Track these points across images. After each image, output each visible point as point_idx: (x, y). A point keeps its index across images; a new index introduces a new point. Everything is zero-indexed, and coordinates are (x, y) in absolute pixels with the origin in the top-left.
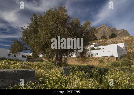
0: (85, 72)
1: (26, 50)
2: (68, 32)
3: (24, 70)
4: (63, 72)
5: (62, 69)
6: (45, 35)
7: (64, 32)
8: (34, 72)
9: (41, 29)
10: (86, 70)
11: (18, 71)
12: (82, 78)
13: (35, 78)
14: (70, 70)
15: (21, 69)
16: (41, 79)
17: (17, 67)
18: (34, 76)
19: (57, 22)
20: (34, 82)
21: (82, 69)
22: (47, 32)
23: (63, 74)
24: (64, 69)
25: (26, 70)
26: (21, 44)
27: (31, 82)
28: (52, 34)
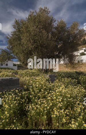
0: (72, 79)
2: (52, 37)
3: (8, 78)
4: (48, 79)
6: (28, 41)
7: (48, 37)
8: (19, 80)
9: (23, 36)
10: (73, 77)
11: (2, 79)
13: (20, 85)
14: (56, 76)
16: (25, 86)
17: (3, 76)
19: (39, 27)
20: (18, 90)
21: (69, 75)
22: (29, 39)
23: (49, 81)
24: (50, 76)
25: (10, 78)
27: (15, 90)
28: (35, 40)
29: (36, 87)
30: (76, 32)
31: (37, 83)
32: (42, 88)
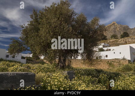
0: (92, 77)
1: (25, 50)
2: (73, 30)
3: (23, 73)
4: (66, 76)
5: (66, 73)
6: (47, 33)
7: (69, 30)
8: (35, 75)
9: (42, 27)
10: (93, 74)
11: (17, 74)
12: (88, 84)
13: (35, 82)
14: (74, 74)
15: (20, 72)
16: (42, 83)
17: (16, 70)
18: (34, 80)
19: (60, 19)
20: (34, 87)
21: (88, 73)
22: (49, 31)
23: (67, 79)
24: (68, 73)
25: (26, 73)
26: (20, 44)
27: (31, 87)
28: (54, 33)
29: (55, 85)
30: (96, 27)
31: (56, 80)
32: (61, 86)
